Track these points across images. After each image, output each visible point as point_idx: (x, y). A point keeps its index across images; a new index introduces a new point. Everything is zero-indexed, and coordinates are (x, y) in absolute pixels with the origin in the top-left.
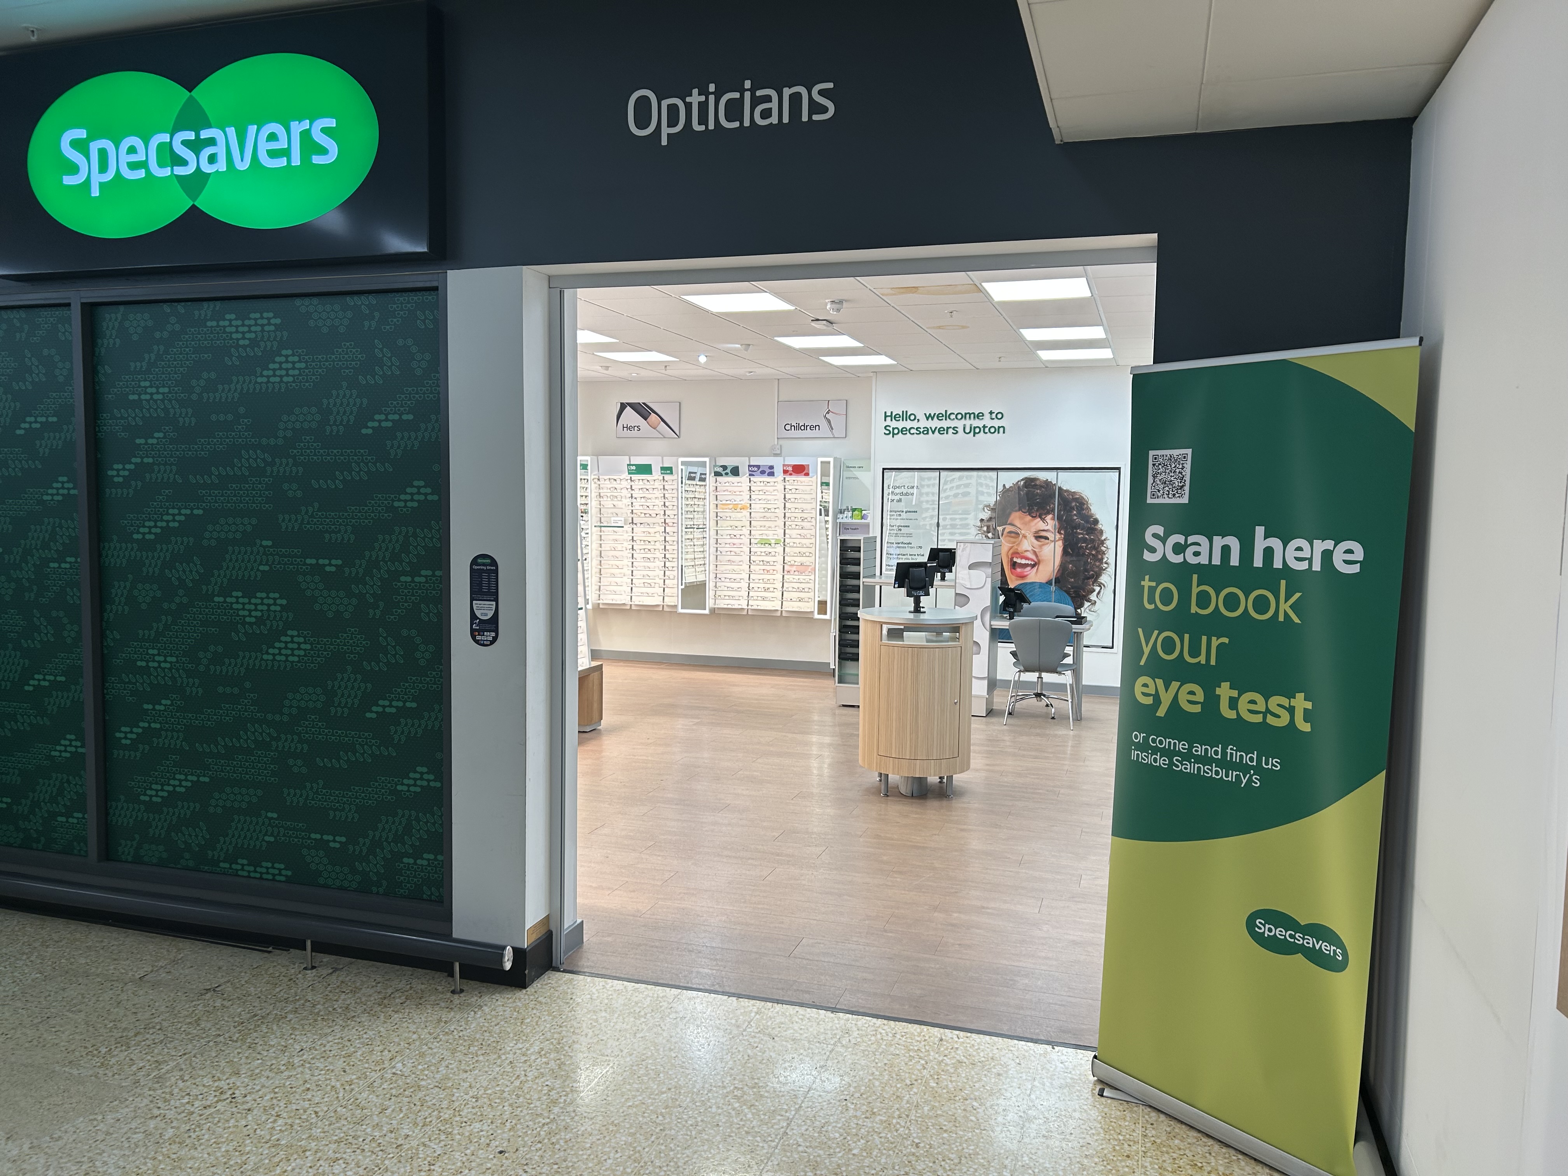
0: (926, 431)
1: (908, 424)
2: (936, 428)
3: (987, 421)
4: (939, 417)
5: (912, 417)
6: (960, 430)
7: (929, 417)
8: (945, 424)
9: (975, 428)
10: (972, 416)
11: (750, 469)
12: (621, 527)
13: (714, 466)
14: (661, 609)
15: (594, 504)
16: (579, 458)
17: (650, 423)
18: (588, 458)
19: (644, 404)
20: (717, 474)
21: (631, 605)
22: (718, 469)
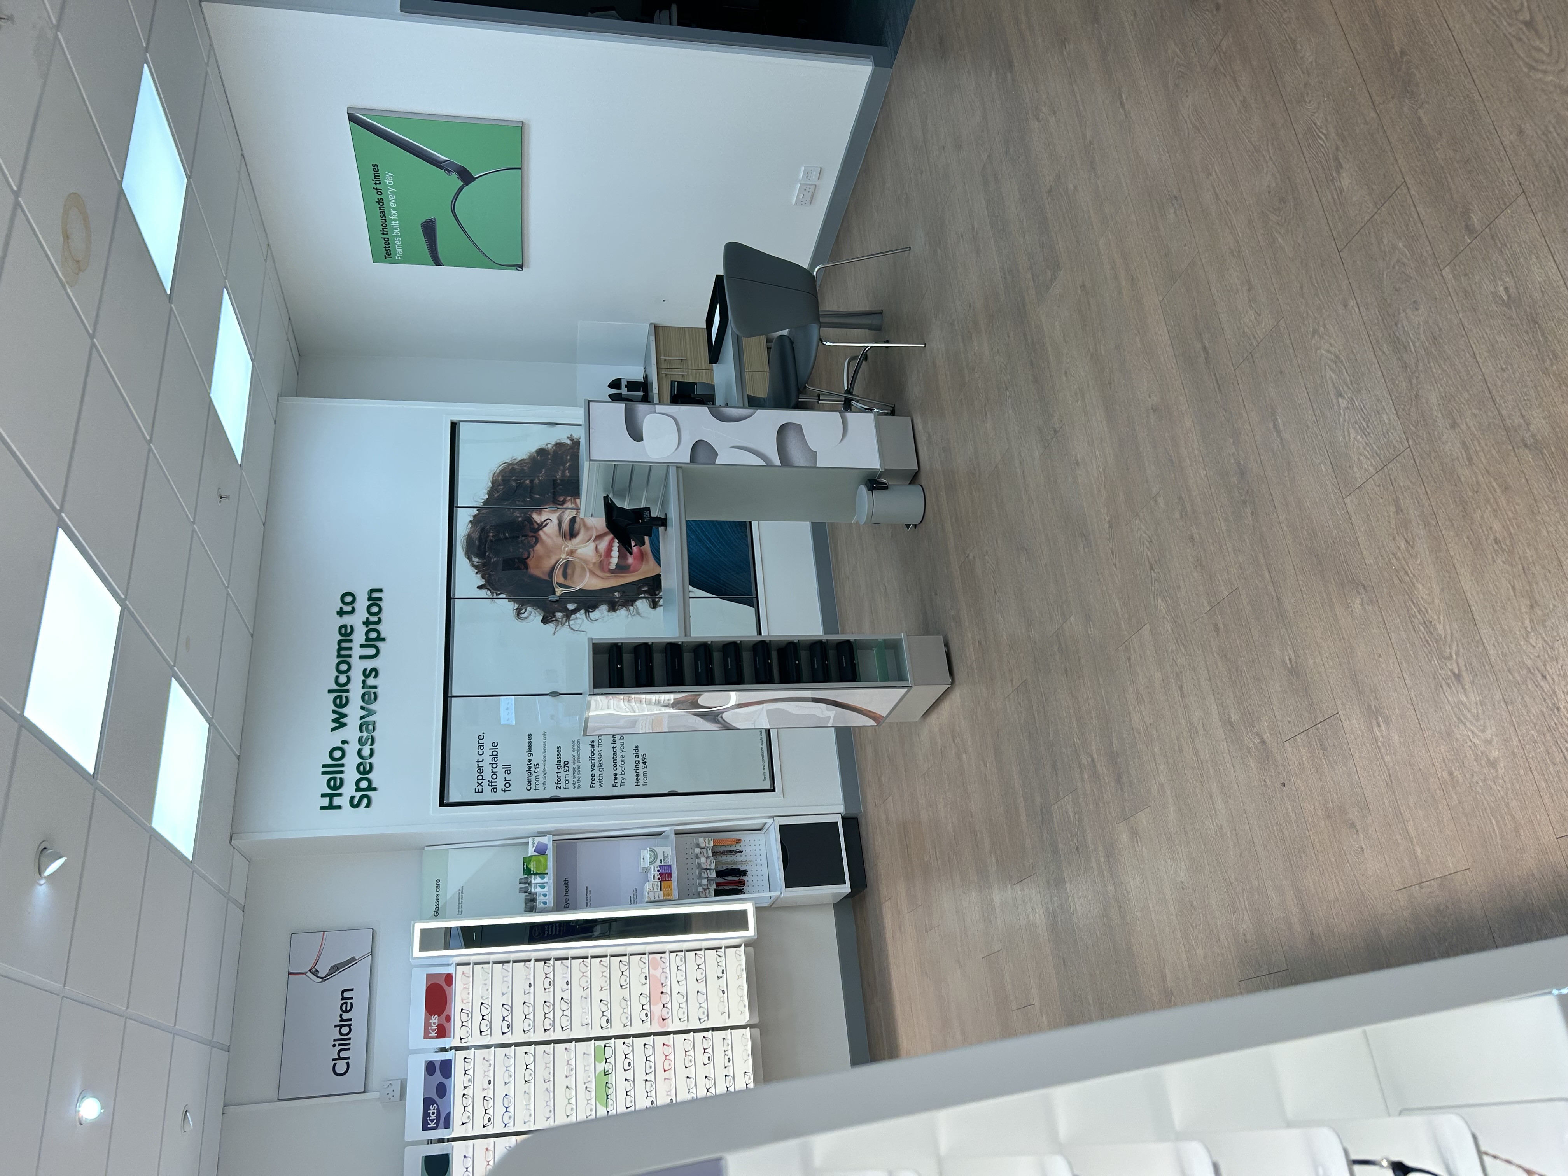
0: (368, 726)
1: (351, 761)
2: (362, 708)
3: (357, 620)
4: (340, 704)
5: (337, 754)
6: (369, 664)
7: (339, 722)
9: (367, 639)
10: (344, 645)
11: (432, 1125)
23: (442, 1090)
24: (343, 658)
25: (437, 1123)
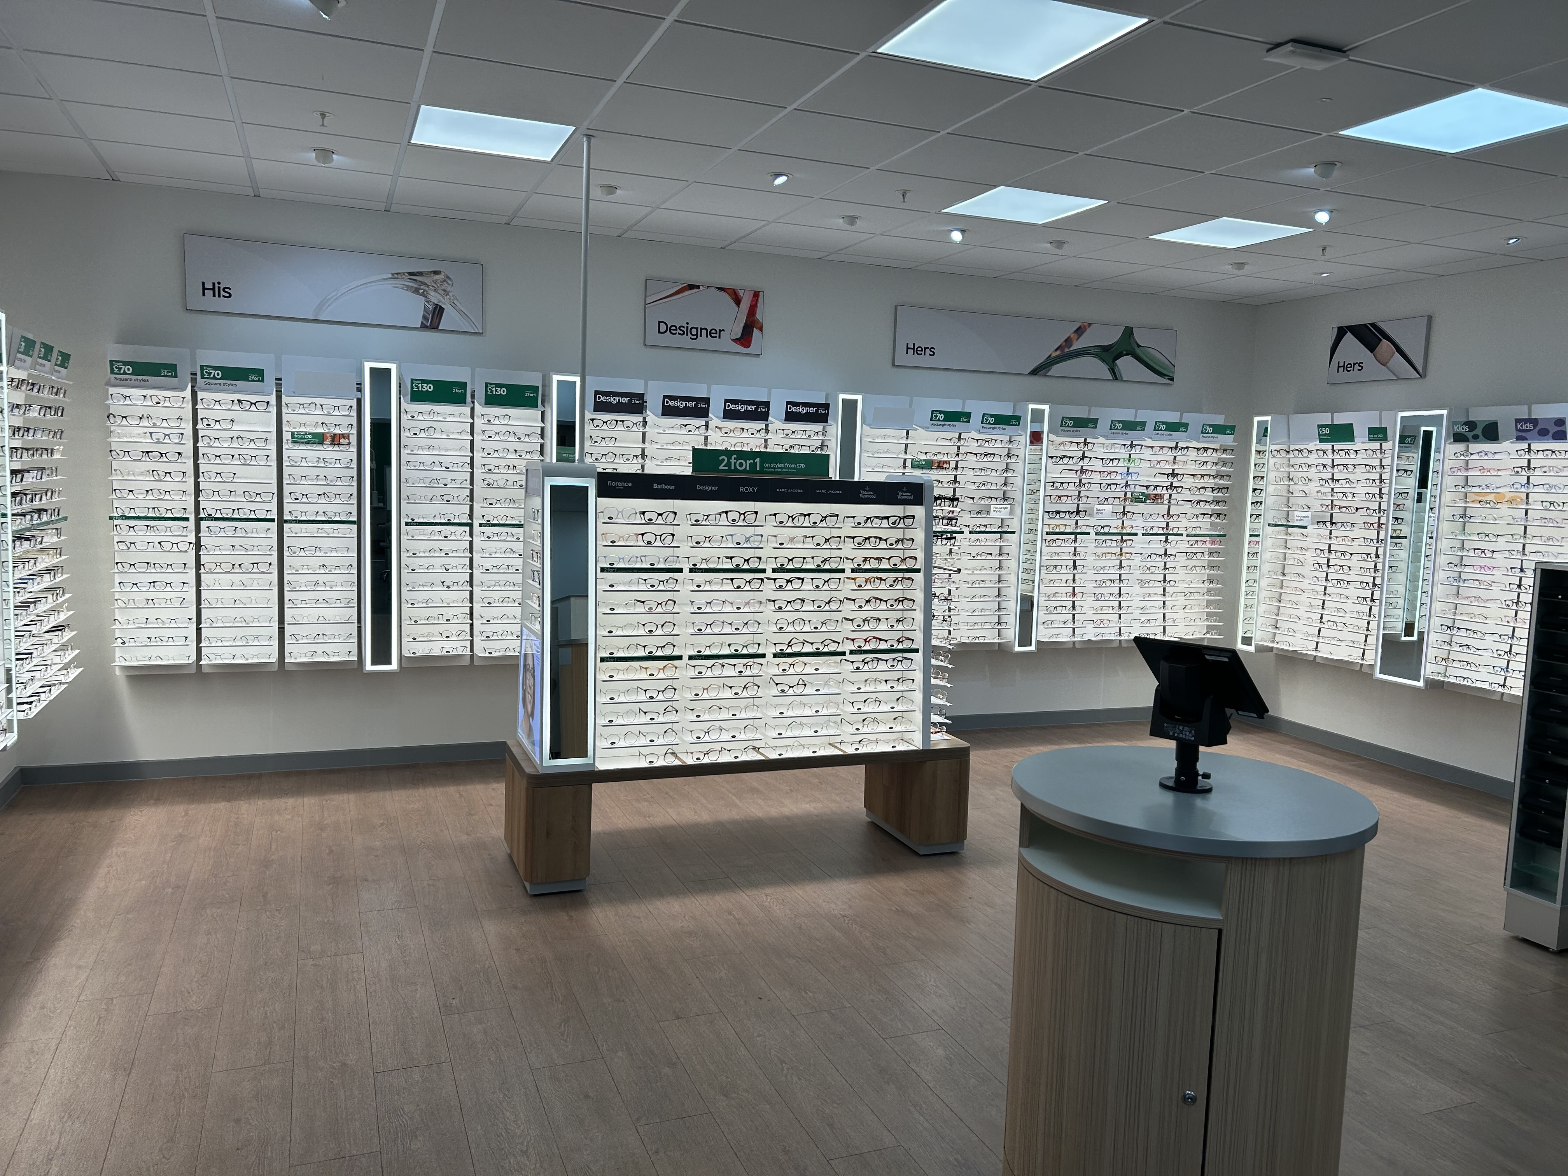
11: (1519, 426)
12: (1305, 527)
13: (1455, 423)
14: (1358, 669)
15: (1272, 490)
16: (1257, 419)
17: (1378, 355)
18: (1268, 418)
19: (1373, 325)
20: (1459, 438)
21: (1315, 657)
22: (1460, 429)
23: (1543, 434)
25: (1520, 431)
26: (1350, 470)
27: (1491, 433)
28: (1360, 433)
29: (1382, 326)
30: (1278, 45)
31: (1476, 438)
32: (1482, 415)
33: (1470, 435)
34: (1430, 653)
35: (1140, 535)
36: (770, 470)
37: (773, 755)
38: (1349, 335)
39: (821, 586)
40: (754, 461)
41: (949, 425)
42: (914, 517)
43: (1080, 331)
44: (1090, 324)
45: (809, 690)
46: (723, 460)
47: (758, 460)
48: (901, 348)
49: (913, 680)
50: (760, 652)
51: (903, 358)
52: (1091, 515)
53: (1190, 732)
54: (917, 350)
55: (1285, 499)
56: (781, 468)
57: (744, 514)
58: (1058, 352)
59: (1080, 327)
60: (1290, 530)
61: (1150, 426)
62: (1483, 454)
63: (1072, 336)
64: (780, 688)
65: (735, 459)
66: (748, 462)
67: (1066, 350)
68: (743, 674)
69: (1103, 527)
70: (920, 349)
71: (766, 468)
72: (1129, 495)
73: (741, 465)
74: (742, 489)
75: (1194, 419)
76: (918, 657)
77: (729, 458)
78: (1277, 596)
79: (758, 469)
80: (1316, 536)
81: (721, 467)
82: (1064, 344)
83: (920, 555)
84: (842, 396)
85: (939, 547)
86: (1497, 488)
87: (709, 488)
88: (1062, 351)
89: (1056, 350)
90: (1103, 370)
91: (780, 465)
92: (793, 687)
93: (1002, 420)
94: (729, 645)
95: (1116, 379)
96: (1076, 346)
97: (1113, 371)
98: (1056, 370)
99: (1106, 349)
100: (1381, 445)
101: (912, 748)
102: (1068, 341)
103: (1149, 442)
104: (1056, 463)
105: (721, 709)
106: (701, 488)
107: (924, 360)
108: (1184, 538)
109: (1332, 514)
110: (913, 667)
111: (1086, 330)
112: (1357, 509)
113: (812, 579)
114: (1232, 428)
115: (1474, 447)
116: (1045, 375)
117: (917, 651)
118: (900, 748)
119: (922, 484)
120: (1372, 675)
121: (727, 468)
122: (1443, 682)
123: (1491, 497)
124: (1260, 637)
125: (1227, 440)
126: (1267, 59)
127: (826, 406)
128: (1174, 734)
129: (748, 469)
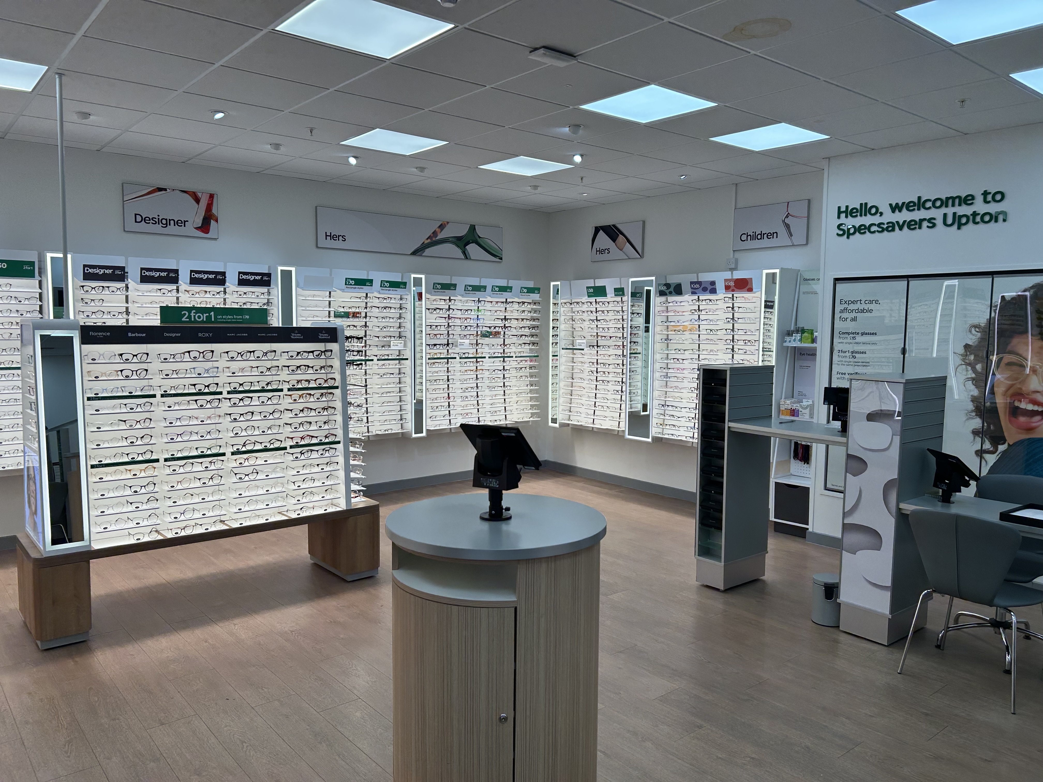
0: (891, 227)
1: (867, 220)
2: (905, 222)
3: (980, 207)
4: (909, 206)
5: (873, 211)
6: (939, 222)
7: (895, 208)
8: (917, 215)
9: (961, 217)
10: (957, 201)
11: (692, 286)
12: (583, 350)
13: (659, 285)
14: (616, 433)
15: (563, 327)
16: (552, 284)
17: (618, 245)
18: (559, 283)
19: (614, 226)
20: (662, 293)
21: (593, 428)
22: (662, 288)
23: (705, 290)
24: (945, 203)
25: (693, 289)
26: (606, 314)
27: (678, 290)
28: (610, 292)
29: (618, 226)
30: (536, 49)
31: (670, 293)
32: (673, 280)
33: (667, 291)
34: (654, 421)
35: (487, 358)
36: (223, 320)
37: (236, 525)
38: (601, 233)
39: (265, 402)
40: (209, 314)
41: (358, 288)
42: (331, 351)
43: (442, 227)
44: (448, 223)
45: (261, 476)
46: (185, 314)
47: (212, 313)
48: (322, 236)
49: (337, 463)
50: (221, 451)
51: (323, 242)
52: (456, 346)
53: (496, 483)
54: (333, 237)
55: (571, 333)
56: (231, 319)
57: (203, 353)
58: (429, 240)
59: (441, 224)
60: (575, 351)
61: (489, 289)
62: (675, 302)
63: (437, 230)
64: (238, 476)
65: (194, 313)
66: (205, 315)
67: (434, 239)
68: (208, 469)
69: (464, 353)
70: (335, 236)
71: (219, 319)
72: (479, 333)
73: (199, 317)
74: (200, 335)
75: (516, 284)
76: (340, 447)
77: (190, 313)
78: (570, 392)
79: (213, 320)
80: (589, 354)
81: (184, 319)
82: (432, 235)
83: (337, 376)
84: (280, 268)
85: (350, 371)
86: (683, 322)
87: (174, 335)
88: (431, 239)
89: (427, 239)
90: (458, 252)
91: (230, 317)
92: (248, 475)
93: (395, 285)
94: (197, 449)
95: (467, 258)
96: (440, 236)
97: (464, 253)
98: (428, 252)
99: (459, 239)
100: (622, 298)
101: (339, 509)
102: (435, 233)
103: (489, 299)
104: (431, 313)
105: (192, 495)
106: (167, 335)
107: (339, 244)
108: (514, 358)
109: (597, 341)
110: (337, 454)
111: (445, 226)
112: (611, 337)
113: (259, 397)
114: (539, 289)
115: (671, 299)
116: (421, 255)
117: (339, 442)
118: (331, 510)
119: (336, 328)
120: (624, 436)
121: (188, 320)
122: (662, 438)
123: (681, 328)
124: (561, 418)
125: (536, 297)
126: (530, 57)
127: (269, 275)
128: (487, 484)
129: (205, 320)
